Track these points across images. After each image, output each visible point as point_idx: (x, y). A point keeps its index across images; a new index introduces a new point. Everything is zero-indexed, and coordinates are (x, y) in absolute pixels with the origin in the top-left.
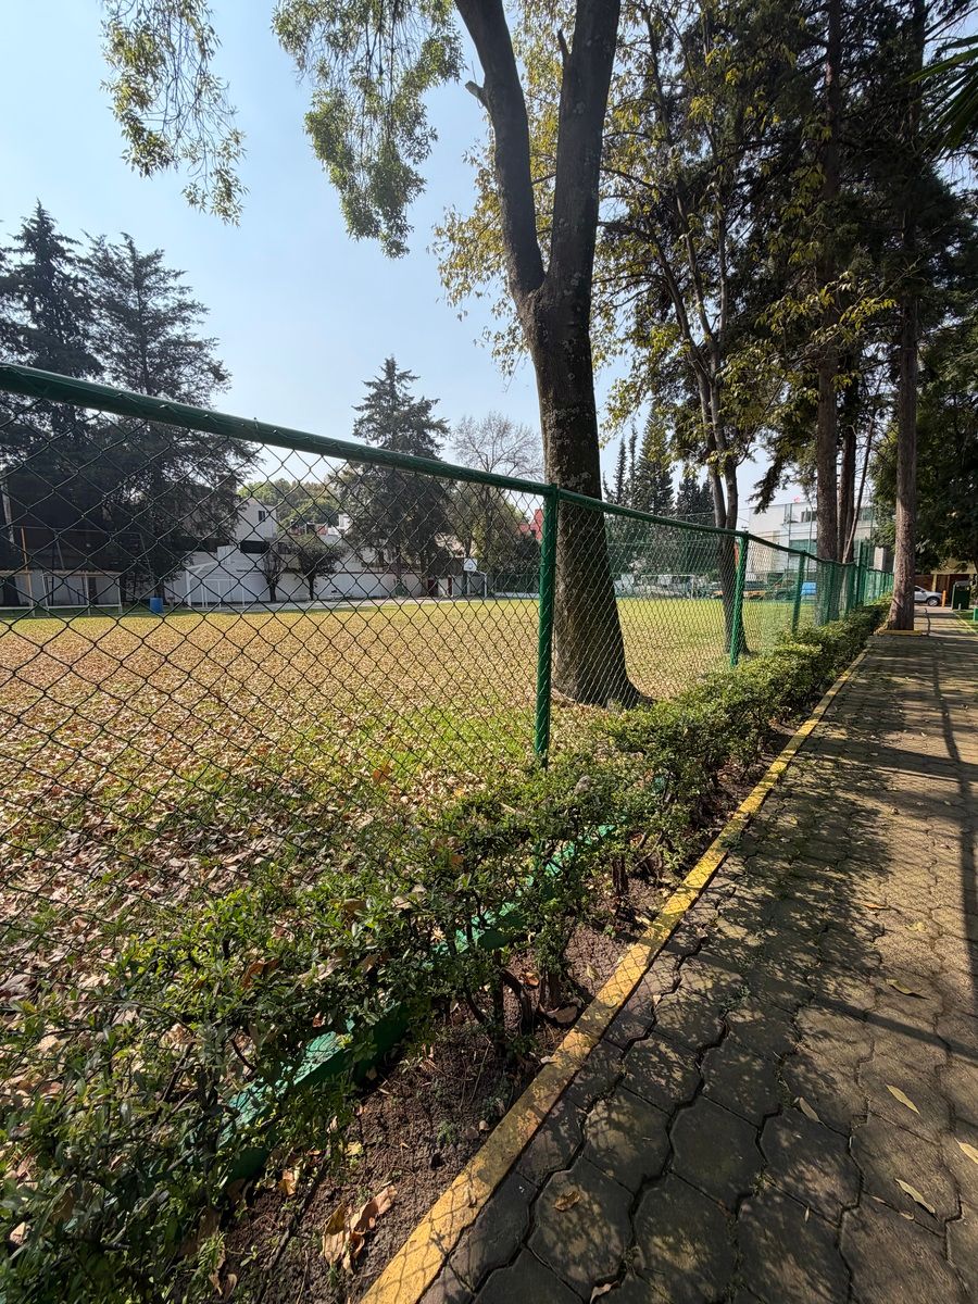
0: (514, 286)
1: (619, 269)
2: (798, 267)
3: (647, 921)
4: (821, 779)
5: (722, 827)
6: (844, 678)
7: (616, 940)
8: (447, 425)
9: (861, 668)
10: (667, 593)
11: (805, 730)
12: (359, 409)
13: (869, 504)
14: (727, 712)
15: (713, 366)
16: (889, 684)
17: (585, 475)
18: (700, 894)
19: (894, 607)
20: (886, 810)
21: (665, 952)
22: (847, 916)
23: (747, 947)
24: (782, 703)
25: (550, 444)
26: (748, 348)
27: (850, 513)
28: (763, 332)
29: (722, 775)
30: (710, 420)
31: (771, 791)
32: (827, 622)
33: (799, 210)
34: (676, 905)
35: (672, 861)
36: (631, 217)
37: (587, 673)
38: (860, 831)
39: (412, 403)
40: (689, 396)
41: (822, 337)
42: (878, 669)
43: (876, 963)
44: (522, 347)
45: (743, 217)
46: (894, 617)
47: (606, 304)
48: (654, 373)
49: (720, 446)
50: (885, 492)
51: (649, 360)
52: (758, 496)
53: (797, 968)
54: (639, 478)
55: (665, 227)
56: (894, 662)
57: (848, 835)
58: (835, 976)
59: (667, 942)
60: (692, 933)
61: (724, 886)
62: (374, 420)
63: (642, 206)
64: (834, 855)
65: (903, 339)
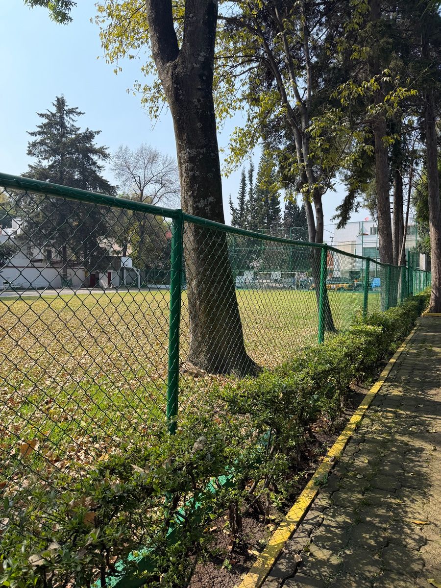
0: (155, 56)
1: (237, 50)
2: (358, 62)
3: (256, 553)
4: (385, 426)
5: (315, 469)
6: (401, 349)
7: (232, 572)
8: (107, 152)
9: (412, 341)
10: (278, 285)
11: (375, 389)
12: (32, 134)
13: (413, 224)
14: (313, 379)
15: (303, 124)
16: (431, 353)
17: (211, 199)
18: (298, 526)
19: (433, 296)
20: (429, 447)
21: (270, 578)
22: (402, 532)
23: (331, 566)
24: (358, 370)
25: (184, 175)
26: (326, 113)
27: (401, 229)
28: (335, 103)
29: (315, 428)
30: (302, 161)
31: (350, 438)
32: (388, 308)
33: (356, 26)
34: (280, 536)
35: (277, 500)
36: (244, 16)
37: (215, 349)
38: (411, 465)
39: (79, 132)
40: (288, 143)
41: (373, 110)
42: (424, 341)
43: (421, 567)
44: (165, 98)
45: (321, 25)
46: (433, 304)
47: (228, 74)
48: (263, 125)
49: (310, 181)
50: (423, 216)
51: (260, 115)
52: (338, 216)
53: (367, 578)
54: (256, 200)
55: (268, 25)
56: (434, 336)
57: (403, 469)
58: (393, 580)
59: (271, 568)
60: (291, 559)
61: (315, 518)
62: (46, 144)
63: (251, 10)
64: (394, 484)
65: (426, 115)
